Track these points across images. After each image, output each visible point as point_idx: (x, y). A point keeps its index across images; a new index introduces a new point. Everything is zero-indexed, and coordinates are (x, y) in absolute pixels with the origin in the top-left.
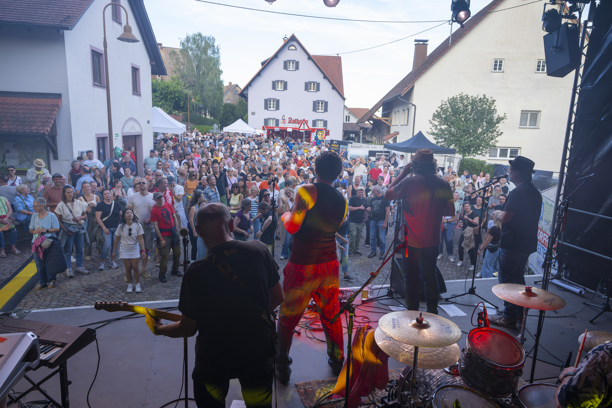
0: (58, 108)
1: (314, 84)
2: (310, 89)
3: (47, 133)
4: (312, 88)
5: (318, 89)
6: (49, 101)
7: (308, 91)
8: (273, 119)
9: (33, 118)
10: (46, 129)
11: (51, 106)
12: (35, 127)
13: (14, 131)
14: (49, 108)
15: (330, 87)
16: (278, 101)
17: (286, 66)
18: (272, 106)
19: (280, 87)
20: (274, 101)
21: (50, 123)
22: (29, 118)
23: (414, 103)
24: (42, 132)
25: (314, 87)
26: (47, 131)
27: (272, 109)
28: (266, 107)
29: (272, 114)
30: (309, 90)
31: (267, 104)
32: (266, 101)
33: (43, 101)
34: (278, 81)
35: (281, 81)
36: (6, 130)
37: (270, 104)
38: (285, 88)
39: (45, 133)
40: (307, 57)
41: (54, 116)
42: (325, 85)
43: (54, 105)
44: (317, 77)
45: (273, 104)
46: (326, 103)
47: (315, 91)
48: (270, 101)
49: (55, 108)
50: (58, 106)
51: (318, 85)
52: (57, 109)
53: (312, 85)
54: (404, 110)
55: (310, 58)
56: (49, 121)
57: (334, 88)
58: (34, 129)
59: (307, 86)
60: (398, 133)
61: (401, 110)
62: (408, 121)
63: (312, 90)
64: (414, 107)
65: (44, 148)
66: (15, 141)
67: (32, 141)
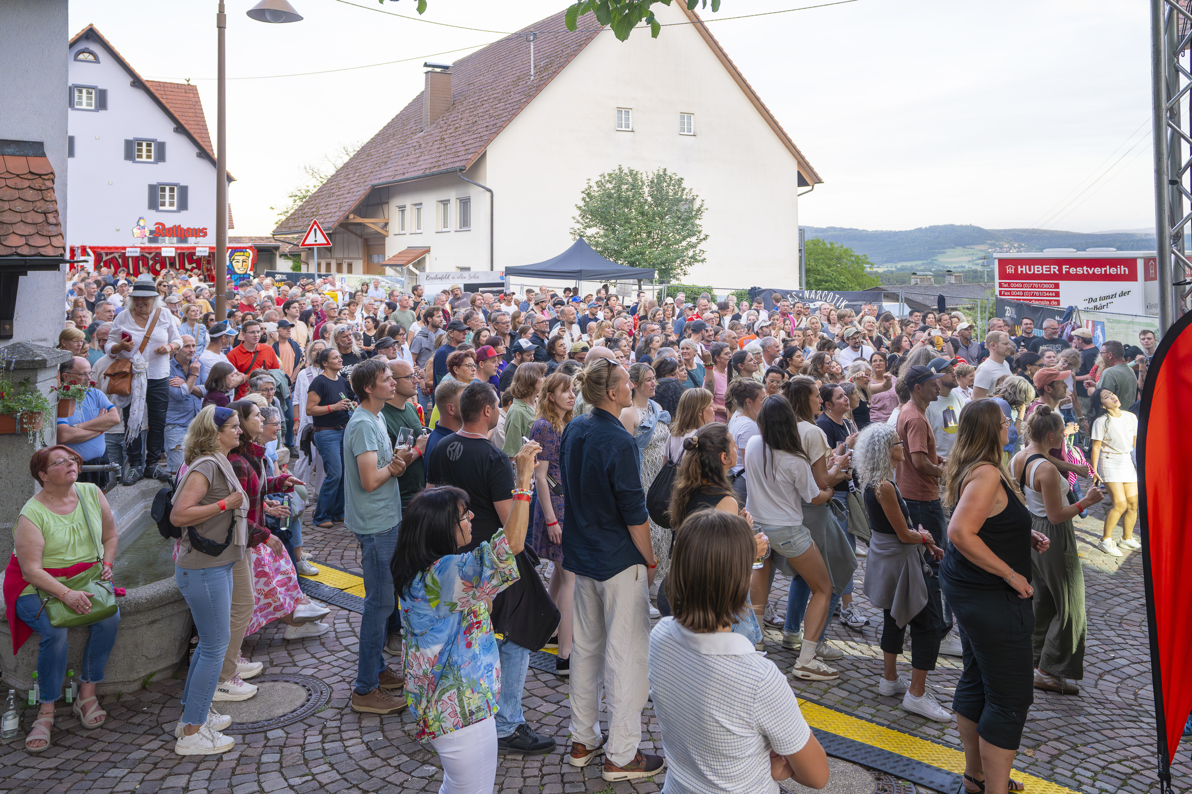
1: (149, 145)
2: (140, 156)
4: (144, 153)
5: (161, 156)
7: (134, 161)
15: (193, 151)
23: (488, 186)
25: (149, 151)
30: (138, 160)
38: (70, 152)
40: (128, 79)
42: (179, 147)
44: (157, 127)
46: (184, 191)
47: (152, 160)
50: (49, 175)
51: (161, 147)
53: (145, 147)
54: (445, 203)
55: (138, 83)
57: (203, 154)
59: (132, 149)
60: (427, 250)
61: (430, 201)
62: (465, 222)
63: (144, 159)
64: (488, 194)
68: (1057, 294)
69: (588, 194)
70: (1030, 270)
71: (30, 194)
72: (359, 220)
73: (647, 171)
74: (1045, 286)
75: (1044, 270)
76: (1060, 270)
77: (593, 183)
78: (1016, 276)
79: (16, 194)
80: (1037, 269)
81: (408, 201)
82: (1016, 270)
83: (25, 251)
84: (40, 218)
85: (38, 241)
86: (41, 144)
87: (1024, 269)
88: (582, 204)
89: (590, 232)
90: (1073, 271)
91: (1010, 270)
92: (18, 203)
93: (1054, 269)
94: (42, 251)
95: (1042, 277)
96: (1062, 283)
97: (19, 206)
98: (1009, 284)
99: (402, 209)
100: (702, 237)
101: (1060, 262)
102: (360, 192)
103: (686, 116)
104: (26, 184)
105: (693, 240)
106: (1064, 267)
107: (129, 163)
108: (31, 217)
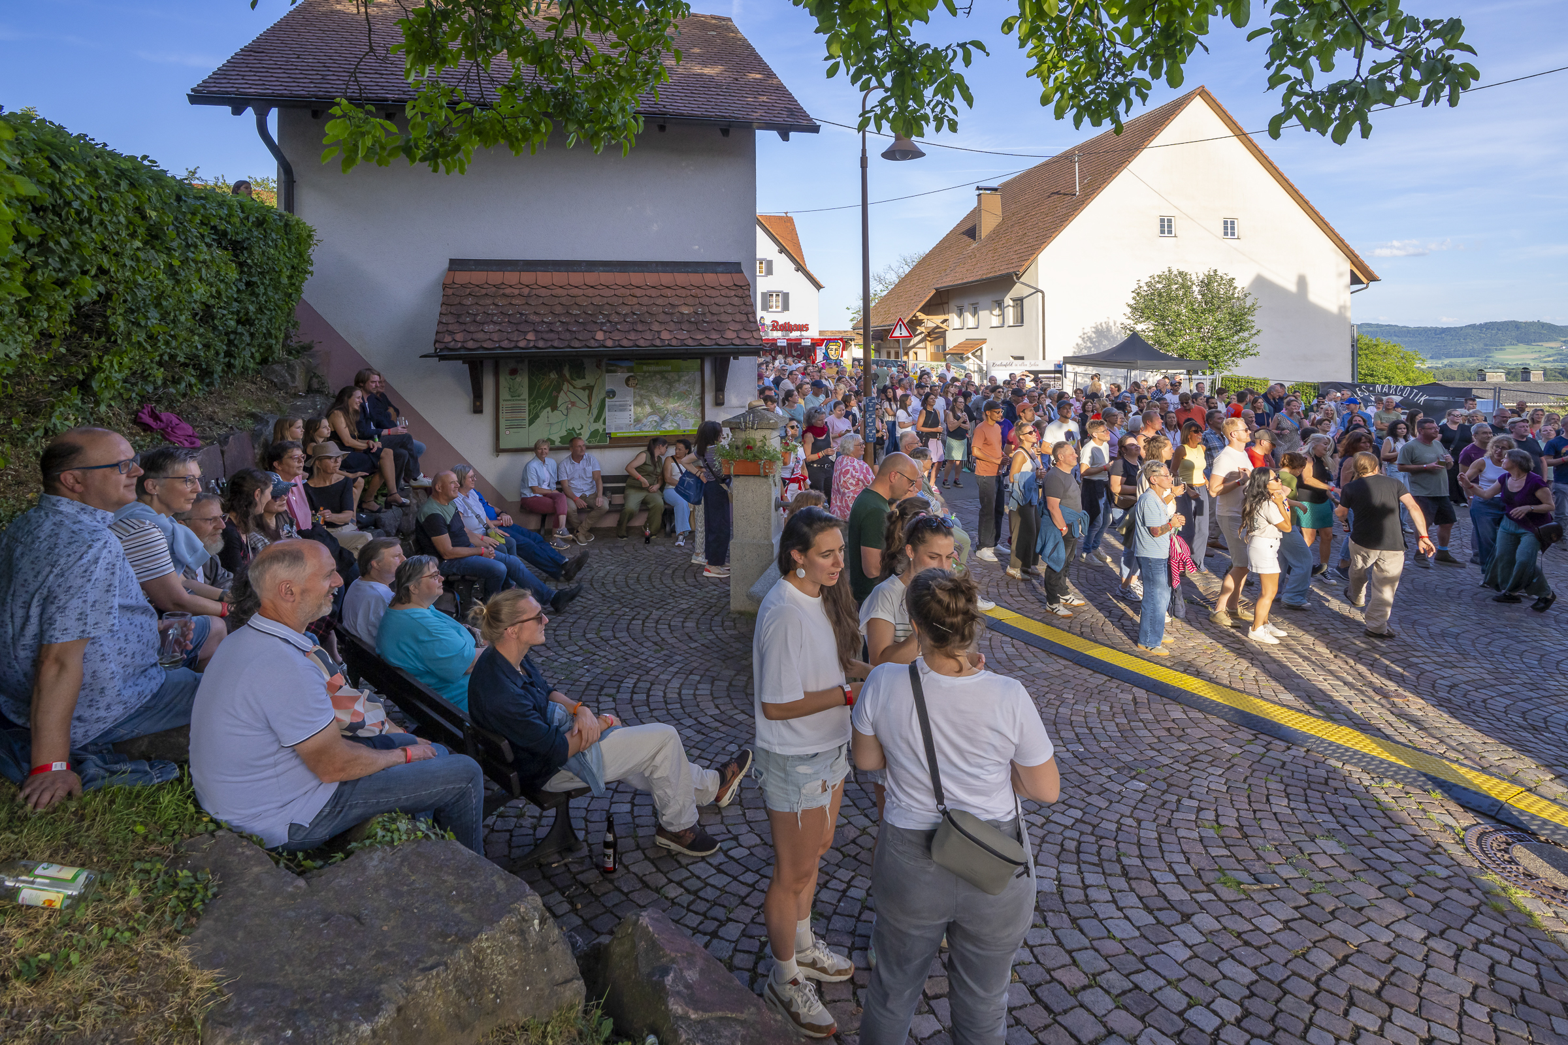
54: (999, 301)
60: (984, 341)
61: (984, 303)
62: (1020, 320)
64: (1041, 295)
65: (694, 382)
66: (630, 370)
67: (669, 368)
69: (1138, 294)
71: (736, 301)
72: (923, 317)
73: (1197, 270)
77: (1142, 284)
79: (727, 301)
81: (966, 303)
83: (737, 342)
84: (744, 318)
85: (745, 335)
86: (739, 264)
88: (1132, 302)
89: (1141, 327)
92: (729, 307)
94: (748, 342)
97: (730, 310)
99: (961, 308)
100: (1254, 331)
102: (927, 294)
103: (1230, 221)
104: (733, 293)
105: (1246, 334)
108: (739, 317)
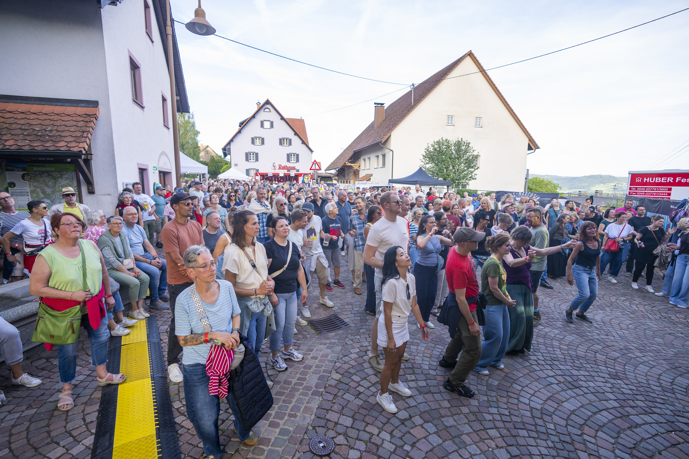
0: (96, 119)
1: (287, 140)
3: (84, 152)
4: (285, 143)
5: (290, 144)
6: (81, 110)
8: (254, 169)
9: (58, 131)
10: (81, 145)
11: (85, 116)
12: (62, 144)
13: (27, 148)
14: (82, 119)
15: (300, 142)
16: (257, 154)
17: (262, 123)
18: (252, 158)
19: (258, 142)
20: (253, 154)
21: (86, 137)
22: (51, 131)
23: (392, 149)
24: (76, 149)
25: (287, 142)
26: (85, 150)
27: (252, 161)
28: (247, 159)
29: (252, 165)
30: (283, 145)
31: (247, 157)
32: (247, 154)
33: (70, 110)
34: (256, 138)
35: (259, 138)
36: (12, 148)
37: (250, 157)
38: (263, 143)
39: (81, 151)
40: (280, 117)
41: (91, 129)
42: (296, 141)
43: (89, 115)
44: (289, 134)
45: (253, 157)
46: (298, 156)
47: (288, 145)
48: (250, 154)
49: (92, 119)
50: (95, 116)
51: (290, 140)
52: (94, 120)
53: (285, 141)
54: (378, 156)
55: (282, 118)
56: (85, 135)
57: (303, 143)
58: (62, 146)
59: (281, 141)
60: (371, 175)
61: (373, 156)
62: (384, 164)
63: (285, 145)
64: (391, 152)
65: (73, 179)
66: (24, 169)
67: (53, 169)
68: (669, 194)
69: (428, 150)
70: (652, 180)
72: (349, 164)
73: (454, 139)
74: (661, 189)
75: (663, 180)
76: (674, 180)
77: (430, 145)
78: (643, 184)
80: (658, 180)
81: (366, 157)
82: (643, 180)
87: (648, 180)
88: (425, 154)
89: (428, 166)
90: (683, 180)
91: (638, 180)
93: (670, 179)
95: (660, 184)
96: (674, 188)
98: (636, 188)
99: (364, 160)
101: (674, 175)
102: (351, 153)
103: (478, 118)
106: (677, 178)
107: (281, 146)
